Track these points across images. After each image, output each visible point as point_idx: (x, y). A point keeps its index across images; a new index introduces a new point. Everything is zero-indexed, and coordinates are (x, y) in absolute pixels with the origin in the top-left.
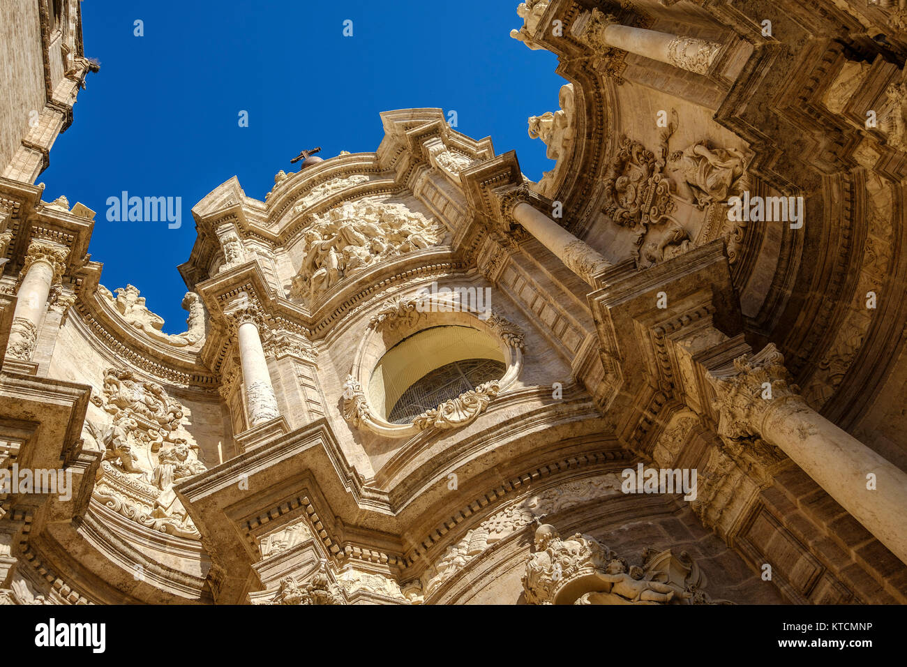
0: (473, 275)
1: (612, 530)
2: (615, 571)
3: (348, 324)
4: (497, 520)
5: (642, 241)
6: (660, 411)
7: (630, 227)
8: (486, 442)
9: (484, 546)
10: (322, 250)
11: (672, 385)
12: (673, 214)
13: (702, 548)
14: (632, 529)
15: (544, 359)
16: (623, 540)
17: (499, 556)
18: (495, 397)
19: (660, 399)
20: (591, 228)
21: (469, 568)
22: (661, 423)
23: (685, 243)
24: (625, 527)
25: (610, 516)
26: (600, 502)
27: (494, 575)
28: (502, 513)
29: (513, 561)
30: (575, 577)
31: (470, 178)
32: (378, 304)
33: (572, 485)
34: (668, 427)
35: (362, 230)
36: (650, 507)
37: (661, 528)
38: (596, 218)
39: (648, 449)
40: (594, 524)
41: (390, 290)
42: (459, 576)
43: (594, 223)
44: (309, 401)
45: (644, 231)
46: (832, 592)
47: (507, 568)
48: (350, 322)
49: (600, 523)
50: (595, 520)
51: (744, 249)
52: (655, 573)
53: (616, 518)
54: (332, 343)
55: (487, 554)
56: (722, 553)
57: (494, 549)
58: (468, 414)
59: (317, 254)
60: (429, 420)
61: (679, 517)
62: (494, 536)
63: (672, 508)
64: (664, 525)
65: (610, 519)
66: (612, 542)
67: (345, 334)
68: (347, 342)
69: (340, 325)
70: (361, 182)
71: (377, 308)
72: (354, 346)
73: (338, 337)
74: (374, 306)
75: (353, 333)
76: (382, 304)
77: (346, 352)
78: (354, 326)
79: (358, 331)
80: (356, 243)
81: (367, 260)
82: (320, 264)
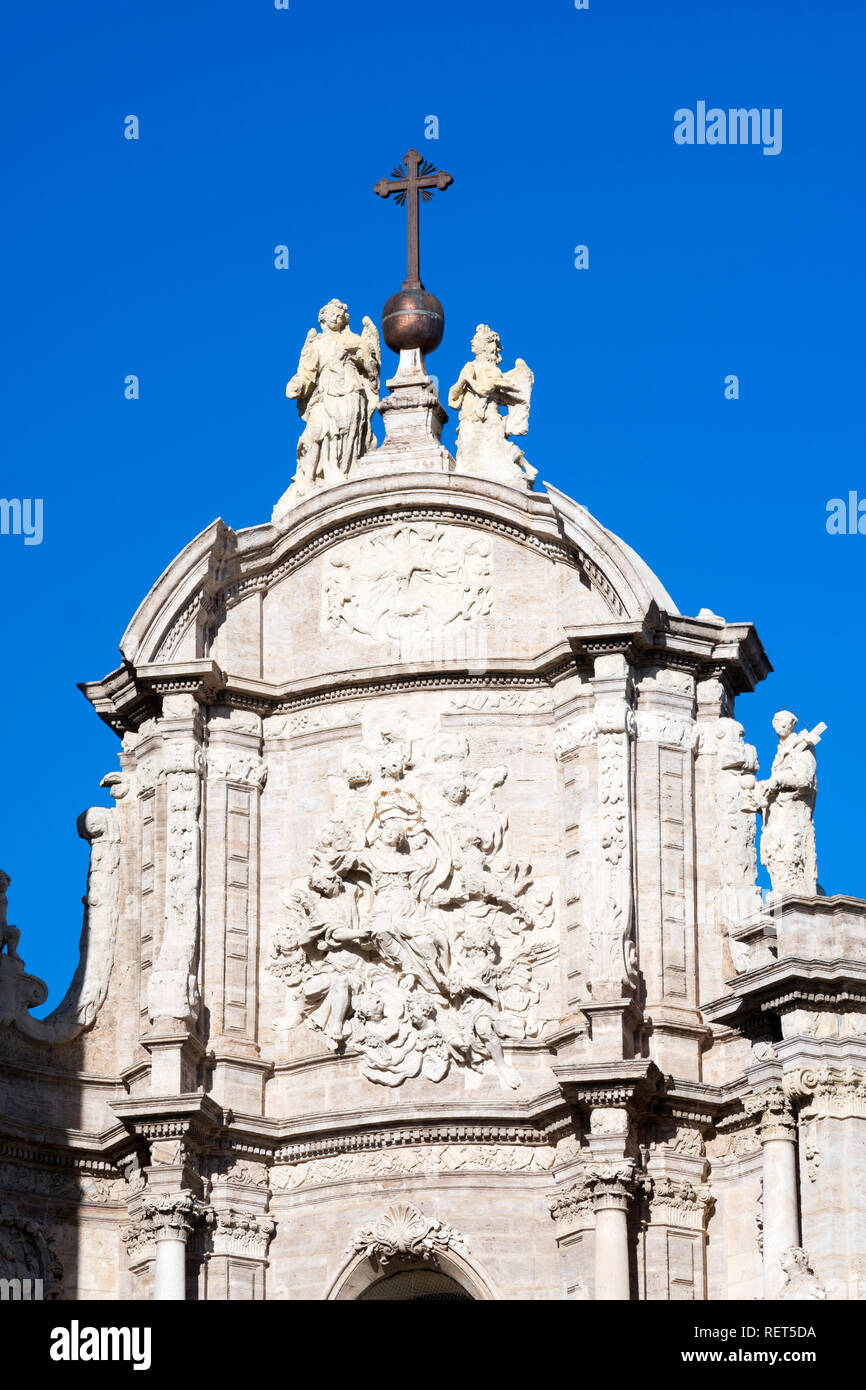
0: (542, 1173)
3: (329, 1191)
10: (332, 936)
48: (333, 1191)
54: (299, 1204)
67: (320, 1207)
68: (318, 1236)
69: (318, 1179)
70: (474, 590)
71: (375, 1193)
72: (323, 1261)
73: (309, 1202)
74: (372, 1186)
75: (331, 1221)
76: (385, 1193)
77: (311, 1262)
78: (335, 1204)
79: (338, 1225)
80: (390, 961)
81: (395, 1037)
82: (325, 953)
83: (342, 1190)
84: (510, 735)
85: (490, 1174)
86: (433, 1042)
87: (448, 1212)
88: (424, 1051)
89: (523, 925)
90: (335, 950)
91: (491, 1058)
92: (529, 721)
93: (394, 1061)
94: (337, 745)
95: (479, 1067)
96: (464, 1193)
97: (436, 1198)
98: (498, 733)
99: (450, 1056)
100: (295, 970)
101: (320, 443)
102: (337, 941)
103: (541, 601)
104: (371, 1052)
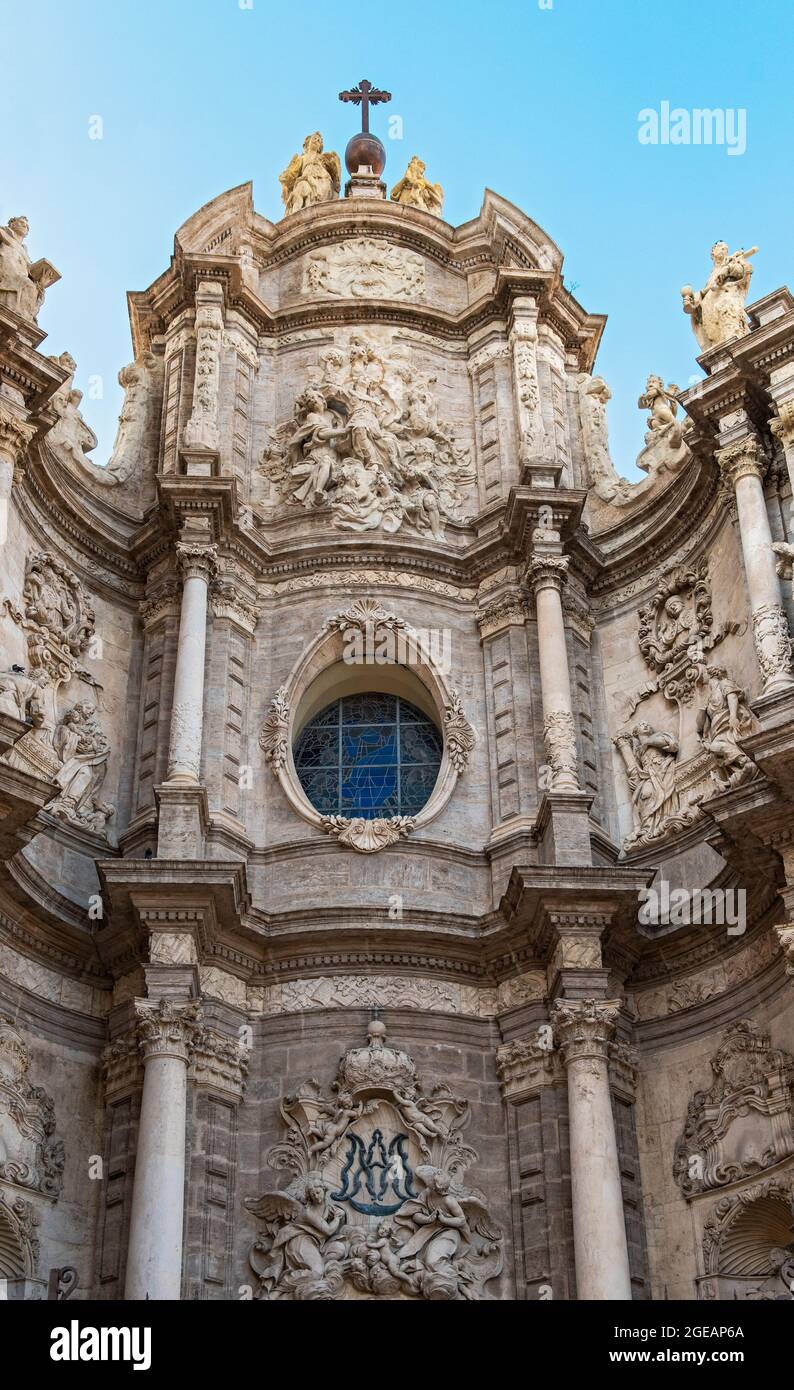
0: (467, 603)
1: (427, 1045)
2: (407, 1096)
3: (306, 595)
4: (347, 983)
5: (647, 697)
6: (523, 961)
7: (648, 666)
8: (369, 918)
9: (327, 1003)
10: (318, 435)
11: (545, 951)
12: (685, 706)
13: (484, 1092)
14: (444, 1052)
15: (475, 796)
16: (431, 1058)
17: (334, 1019)
18: (406, 838)
19: (530, 953)
20: (619, 616)
21: (308, 1013)
22: (519, 969)
23: (669, 759)
24: (439, 1046)
25: (434, 1030)
26: (434, 1014)
27: (322, 1032)
28: (353, 978)
29: (342, 1030)
30: (378, 1086)
31: (520, 501)
32: (349, 591)
33: (423, 982)
34: (522, 976)
35: (375, 439)
36: (469, 1035)
37: (465, 1060)
38: (631, 610)
39: (499, 979)
40: (417, 1033)
41: (371, 576)
42: (297, 1014)
43: (625, 613)
44: (232, 707)
45: (654, 689)
46: (534, 1190)
47: (335, 1033)
48: (310, 594)
49: (423, 1033)
50: (421, 1029)
51: (701, 823)
52: (436, 1108)
53: (437, 1035)
54: (280, 605)
55: (328, 1011)
56: (494, 1104)
57: (334, 1010)
58: (373, 845)
59: (310, 437)
60: (335, 830)
61: (485, 1054)
62: (338, 997)
63: (484, 1042)
64: (469, 1056)
65: (431, 1033)
66: (422, 1056)
67: (298, 606)
68: (296, 623)
69: (297, 588)
70: (414, 278)
71: (345, 596)
72: (301, 638)
73: (289, 603)
74: (343, 591)
75: (307, 614)
76: (353, 596)
77: (290, 639)
78: (311, 603)
79: (313, 616)
80: (361, 454)
81: (363, 500)
82: (309, 451)
83: (319, 593)
84: (438, 360)
85: (432, 594)
86: (393, 505)
87: (401, 612)
88: (384, 512)
89: (451, 460)
90: (318, 446)
91: (430, 527)
92: (450, 356)
93: (363, 514)
94: (315, 349)
95: (423, 531)
96: (412, 603)
97: (392, 603)
98: (429, 356)
99: (404, 518)
100: (279, 471)
101: (305, 199)
102: (321, 439)
103: (456, 297)
104: (346, 508)
